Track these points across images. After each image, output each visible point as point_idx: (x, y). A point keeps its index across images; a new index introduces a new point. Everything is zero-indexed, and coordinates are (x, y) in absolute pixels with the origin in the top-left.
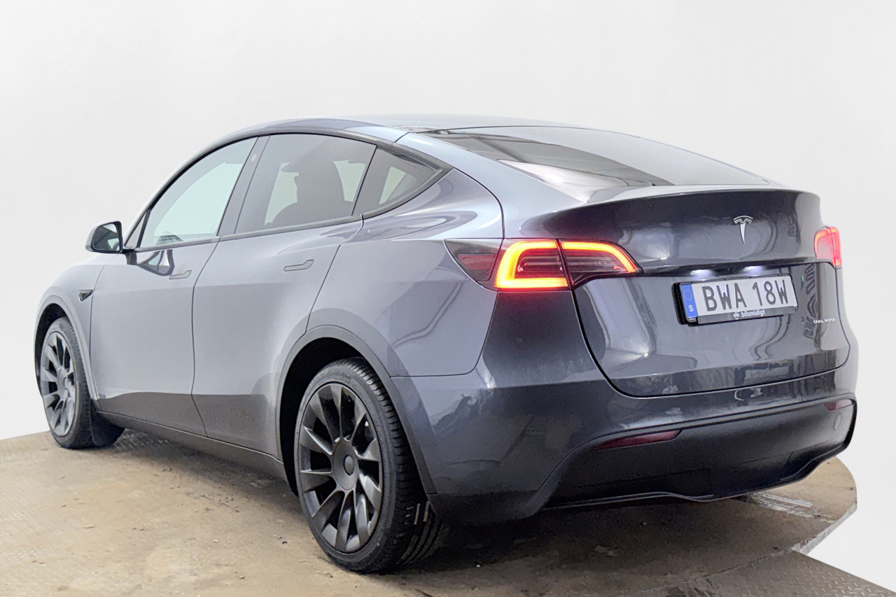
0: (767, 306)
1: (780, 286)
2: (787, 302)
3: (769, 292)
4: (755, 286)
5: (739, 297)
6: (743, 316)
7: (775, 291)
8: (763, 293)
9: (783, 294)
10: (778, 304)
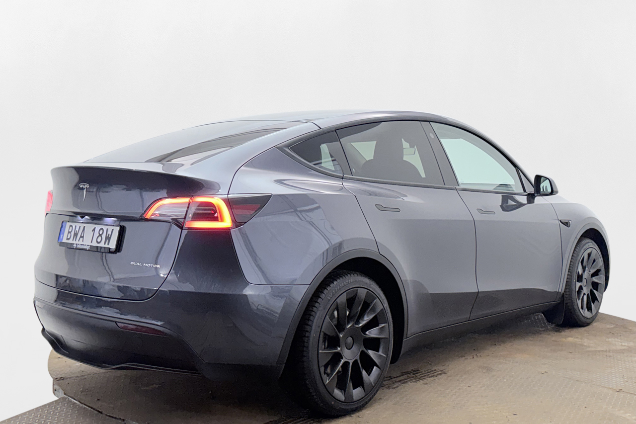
0: (95, 244)
1: (109, 232)
2: (108, 244)
3: (100, 235)
4: (94, 230)
5: (82, 235)
6: (78, 247)
7: (104, 236)
8: (96, 234)
9: (108, 238)
10: (102, 245)
